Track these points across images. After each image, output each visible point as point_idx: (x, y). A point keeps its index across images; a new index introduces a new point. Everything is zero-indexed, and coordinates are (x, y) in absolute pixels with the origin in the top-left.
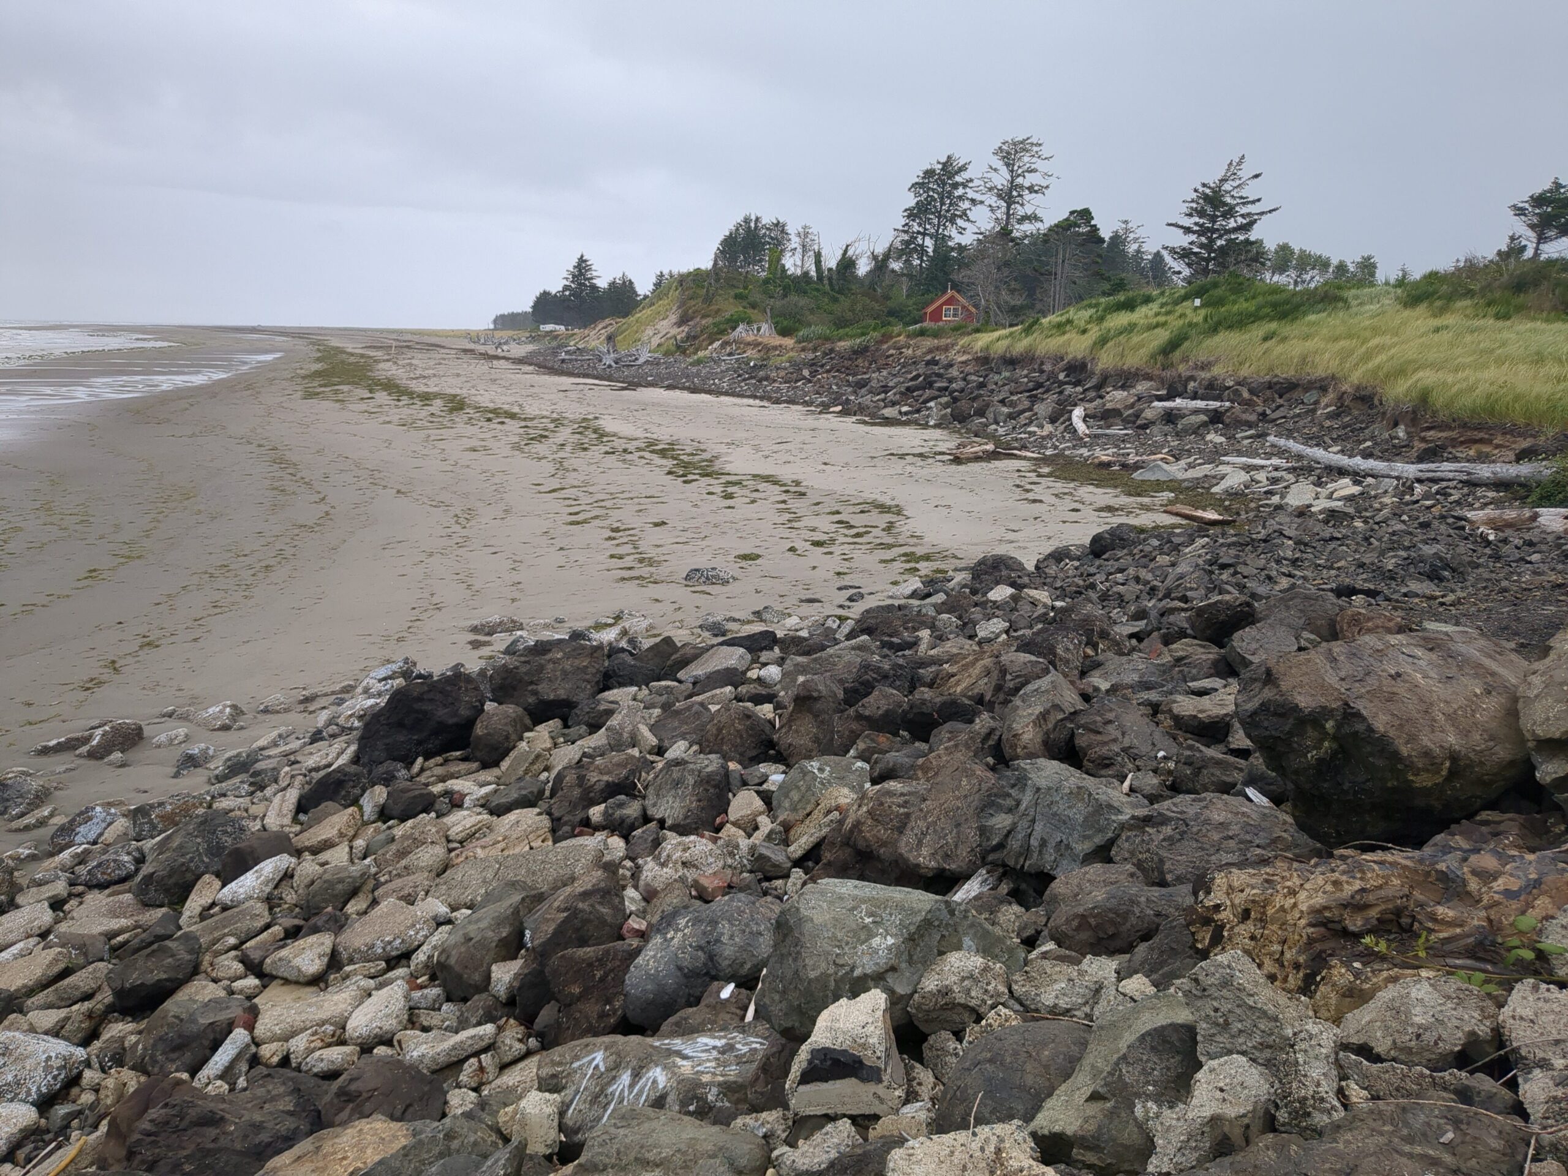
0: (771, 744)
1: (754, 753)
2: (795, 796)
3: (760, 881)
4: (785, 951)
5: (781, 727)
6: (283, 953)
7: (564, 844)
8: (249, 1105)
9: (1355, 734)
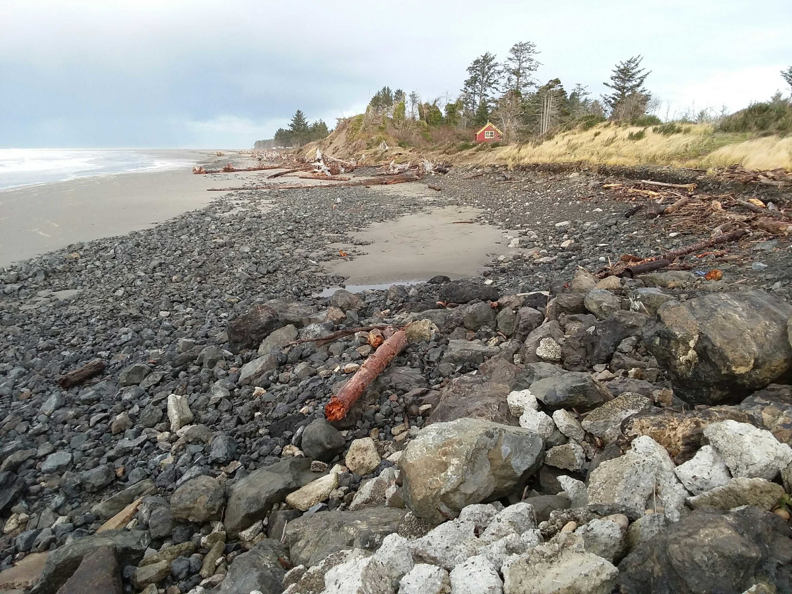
9: (706, 346)
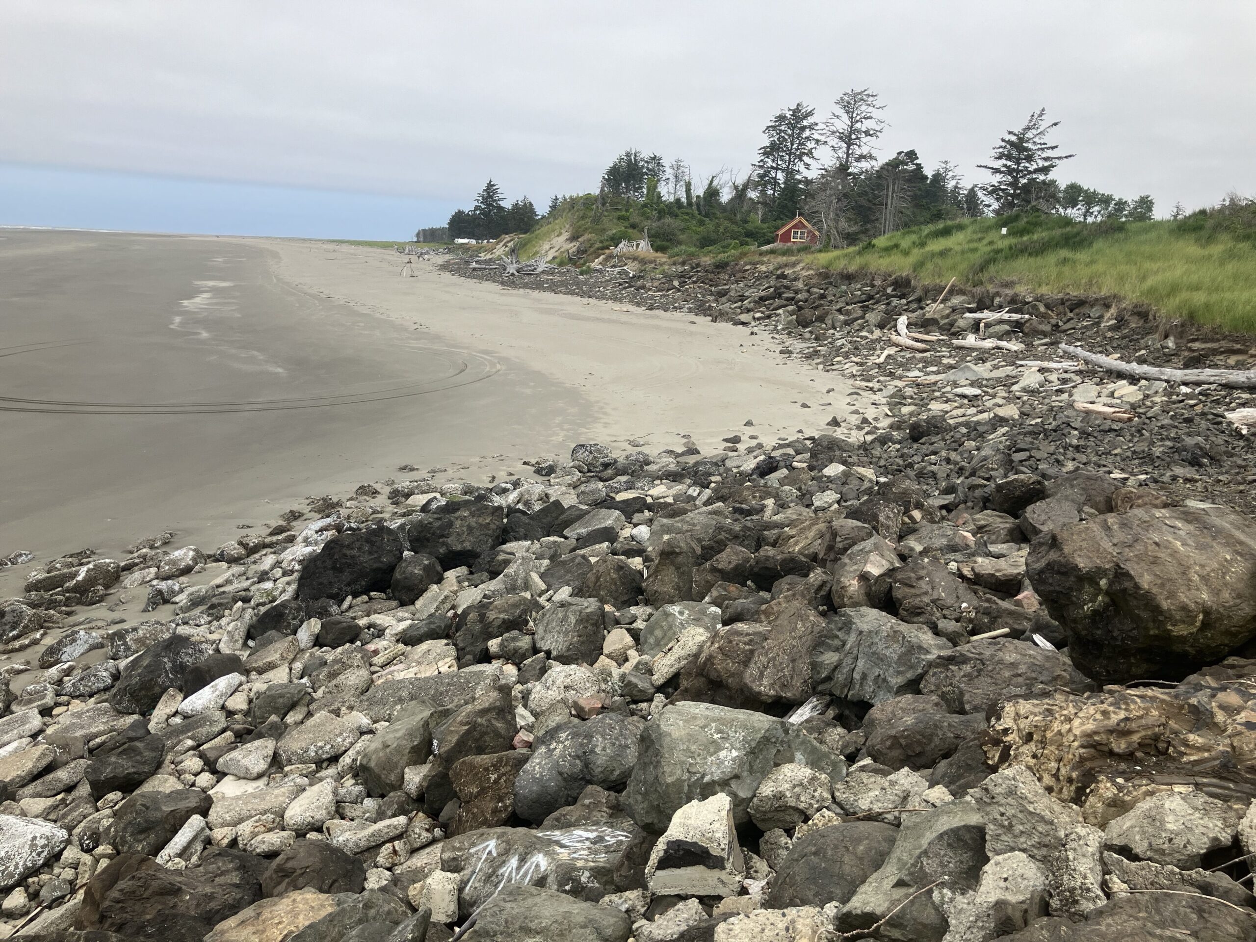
0: (640, 591)
1: (625, 598)
2: (658, 633)
3: (628, 703)
4: (646, 760)
5: (648, 577)
6: (235, 754)
7: (467, 669)
8: (203, 879)
9: (1125, 590)
